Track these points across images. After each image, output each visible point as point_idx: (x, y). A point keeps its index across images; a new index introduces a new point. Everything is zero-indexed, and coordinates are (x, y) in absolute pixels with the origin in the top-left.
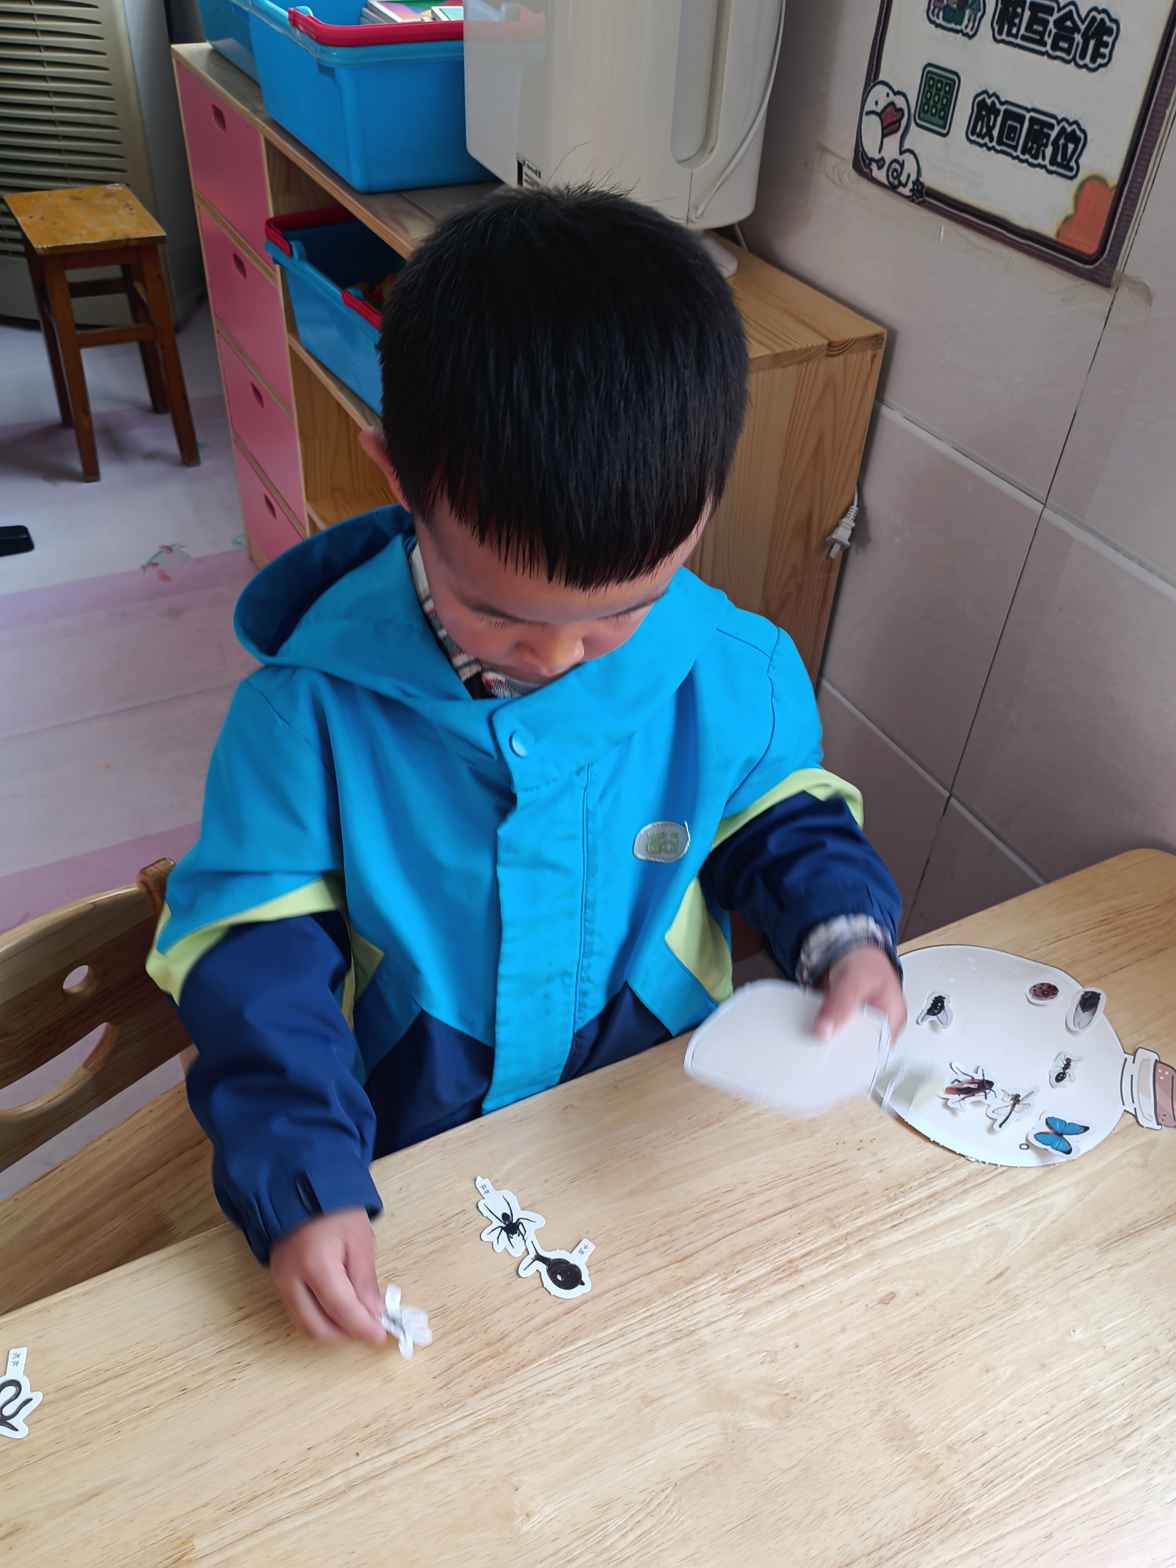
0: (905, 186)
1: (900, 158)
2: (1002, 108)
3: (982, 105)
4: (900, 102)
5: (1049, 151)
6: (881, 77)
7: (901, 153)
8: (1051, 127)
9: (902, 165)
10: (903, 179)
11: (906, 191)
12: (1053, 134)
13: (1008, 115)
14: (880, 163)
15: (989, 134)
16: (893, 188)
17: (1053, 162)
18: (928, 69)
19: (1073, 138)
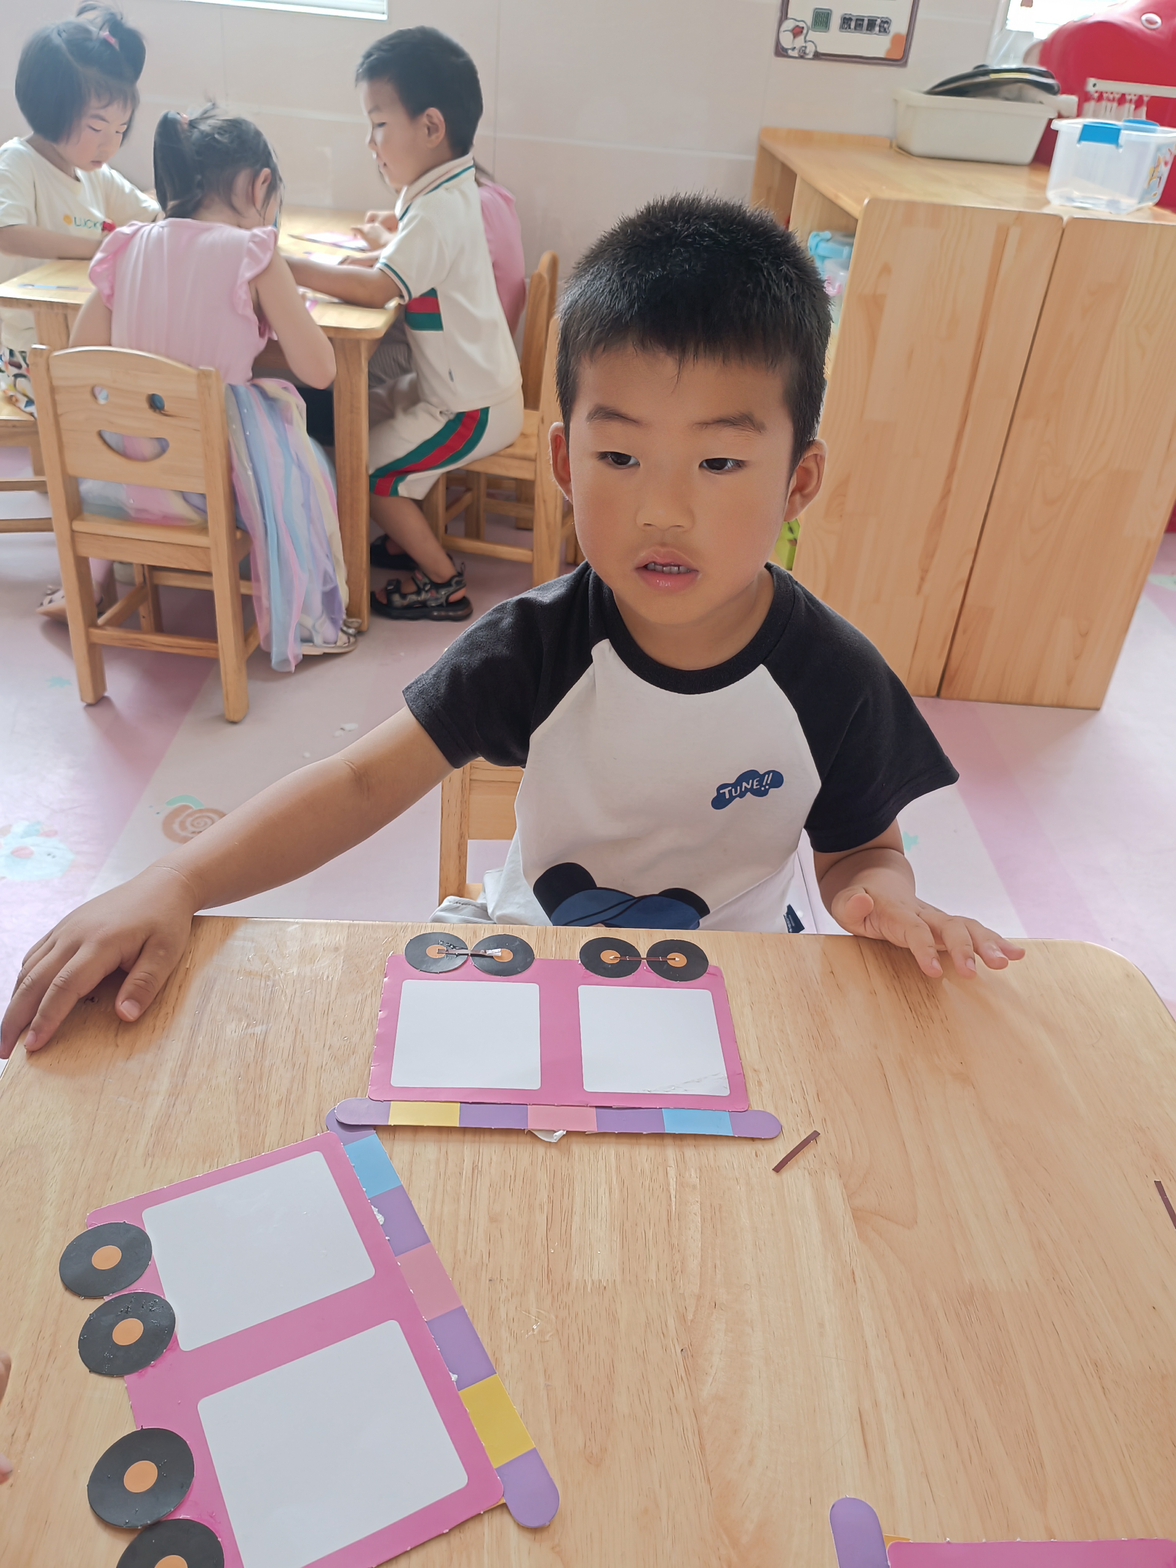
0: (808, 54)
1: (804, 45)
2: (854, 18)
3: (845, 18)
4: (801, 24)
5: (877, 29)
6: (789, 16)
7: (805, 42)
8: (876, 20)
9: (806, 47)
10: (807, 51)
11: (811, 56)
12: (879, 21)
13: (857, 20)
14: (794, 49)
15: (850, 28)
16: (802, 57)
17: (880, 31)
18: (816, 10)
19: (887, 22)
